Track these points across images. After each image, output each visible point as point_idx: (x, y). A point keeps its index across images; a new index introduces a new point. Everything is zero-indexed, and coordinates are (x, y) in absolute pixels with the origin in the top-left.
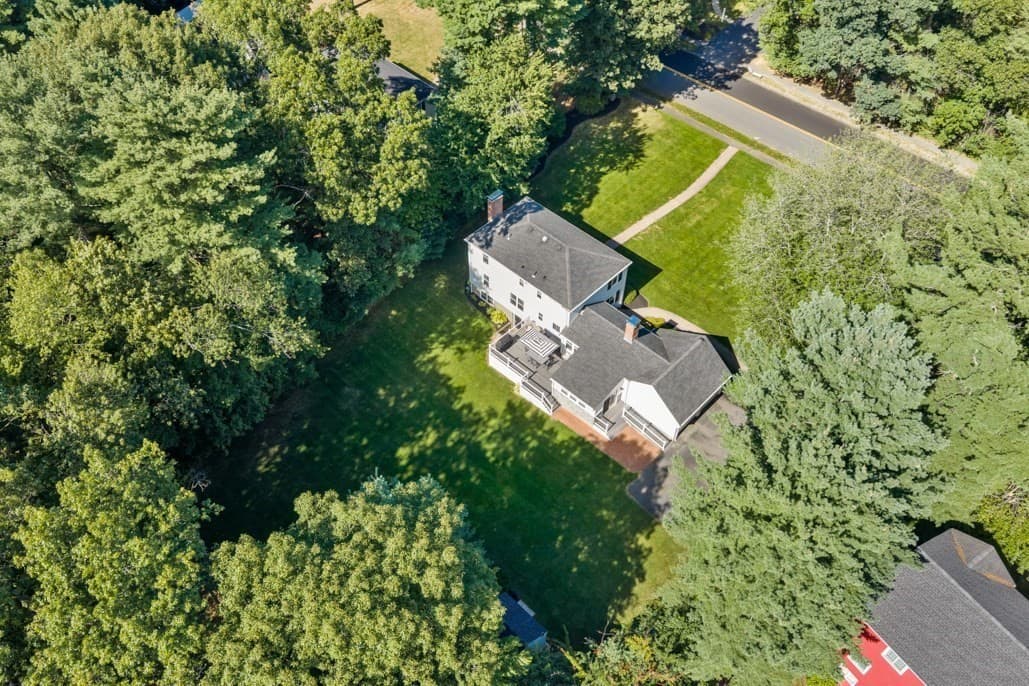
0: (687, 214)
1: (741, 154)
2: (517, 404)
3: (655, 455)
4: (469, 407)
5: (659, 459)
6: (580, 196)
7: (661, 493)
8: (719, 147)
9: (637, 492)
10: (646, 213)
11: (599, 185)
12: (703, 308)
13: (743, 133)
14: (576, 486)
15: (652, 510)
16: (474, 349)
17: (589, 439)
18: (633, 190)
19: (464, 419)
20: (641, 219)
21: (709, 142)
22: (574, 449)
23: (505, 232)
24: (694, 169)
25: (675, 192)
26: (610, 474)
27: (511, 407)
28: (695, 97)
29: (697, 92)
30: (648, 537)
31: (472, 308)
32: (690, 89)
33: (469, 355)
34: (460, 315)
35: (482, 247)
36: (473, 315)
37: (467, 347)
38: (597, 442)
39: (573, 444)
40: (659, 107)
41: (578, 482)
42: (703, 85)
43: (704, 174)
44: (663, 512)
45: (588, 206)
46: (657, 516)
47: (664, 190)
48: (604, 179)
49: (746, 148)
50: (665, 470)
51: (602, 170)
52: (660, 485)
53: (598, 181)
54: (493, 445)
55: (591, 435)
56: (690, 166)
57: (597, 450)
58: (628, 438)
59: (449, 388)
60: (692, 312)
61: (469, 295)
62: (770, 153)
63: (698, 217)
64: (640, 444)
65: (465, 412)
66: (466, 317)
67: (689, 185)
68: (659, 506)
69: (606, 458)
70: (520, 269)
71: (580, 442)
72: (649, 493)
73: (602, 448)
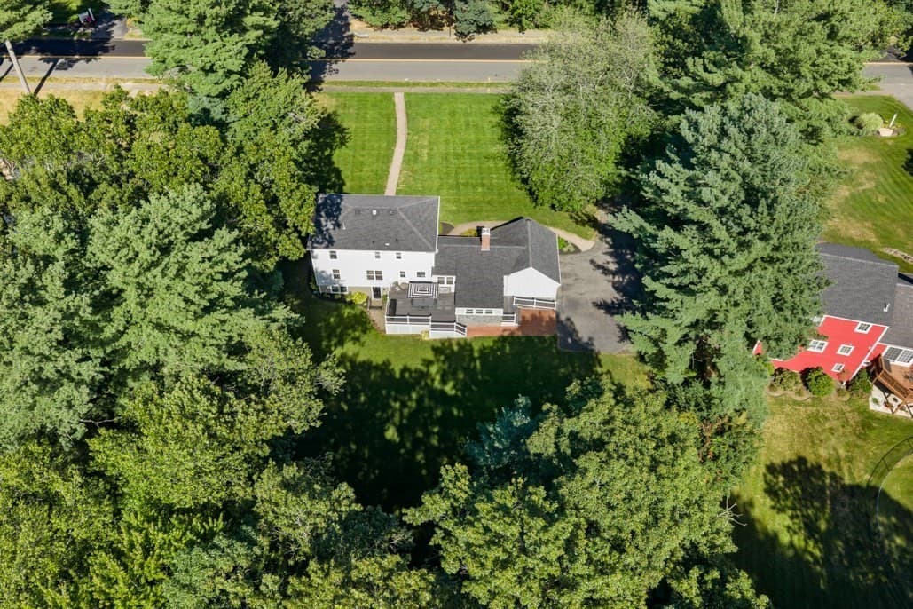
0: (416, 153)
1: (407, 95)
2: (440, 345)
3: (554, 316)
4: (405, 369)
5: (558, 316)
6: (330, 180)
7: (580, 335)
8: (389, 98)
9: (567, 345)
10: (388, 167)
11: (336, 165)
12: (489, 207)
13: (395, 80)
14: (529, 368)
15: (587, 349)
16: (364, 331)
17: (506, 334)
18: (363, 156)
19: (411, 380)
20: (388, 173)
21: (379, 98)
22: (504, 347)
23: (338, 225)
24: (389, 121)
25: (392, 142)
26: (540, 346)
27: (437, 350)
28: (337, 72)
29: (334, 66)
30: (601, 366)
31: (333, 304)
32: (327, 66)
33: (364, 338)
34: (329, 315)
35: (327, 247)
36: (338, 309)
37: (357, 334)
38: (512, 333)
39: (500, 345)
40: (320, 90)
41: (527, 365)
42: (333, 60)
43: (398, 121)
44: (592, 345)
45: (344, 184)
46: (592, 350)
47: (384, 145)
48: (334, 158)
49: (407, 89)
50: (568, 319)
51: (326, 153)
52: (575, 331)
53: (331, 163)
54: (451, 384)
55: (505, 330)
56: (384, 120)
57: (518, 337)
58: (528, 316)
59: (377, 367)
60: (484, 214)
61: (322, 296)
62: (425, 85)
63: (425, 151)
64: (538, 315)
65: (407, 375)
66: (335, 313)
67: (396, 133)
68: (587, 343)
69: (529, 339)
70: (371, 245)
71: (503, 339)
72: (574, 341)
73: (520, 334)
